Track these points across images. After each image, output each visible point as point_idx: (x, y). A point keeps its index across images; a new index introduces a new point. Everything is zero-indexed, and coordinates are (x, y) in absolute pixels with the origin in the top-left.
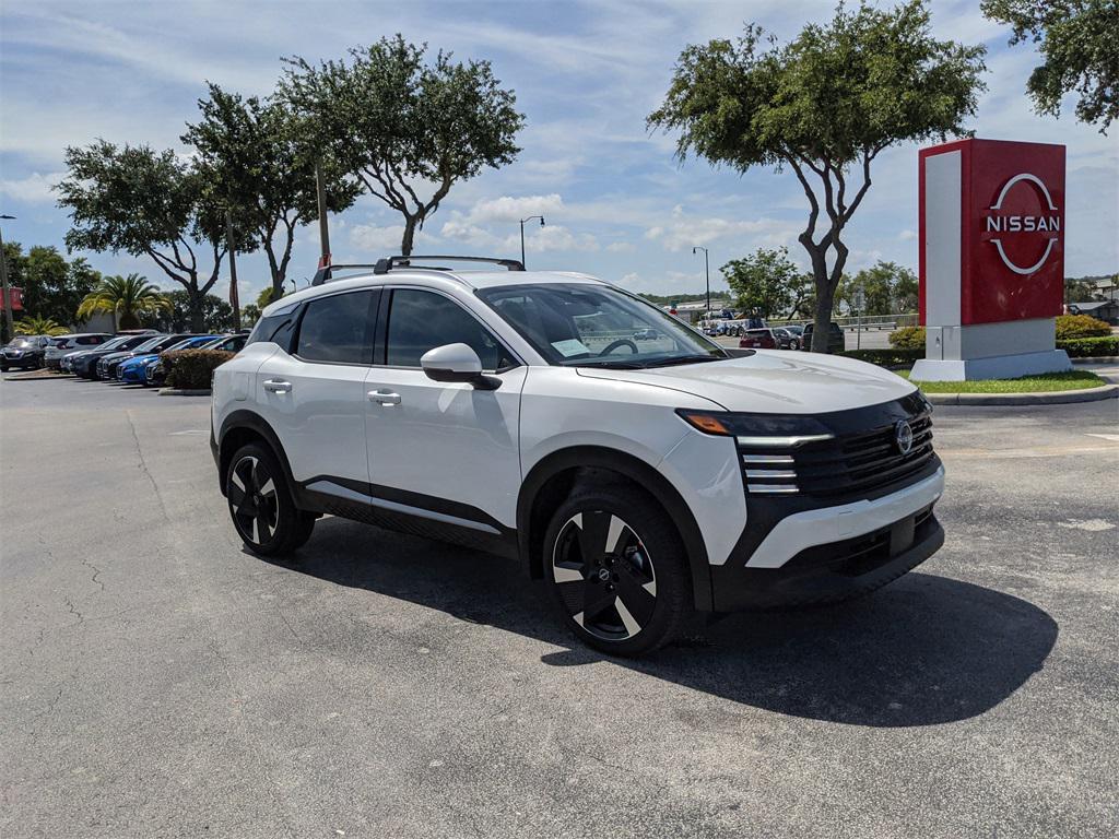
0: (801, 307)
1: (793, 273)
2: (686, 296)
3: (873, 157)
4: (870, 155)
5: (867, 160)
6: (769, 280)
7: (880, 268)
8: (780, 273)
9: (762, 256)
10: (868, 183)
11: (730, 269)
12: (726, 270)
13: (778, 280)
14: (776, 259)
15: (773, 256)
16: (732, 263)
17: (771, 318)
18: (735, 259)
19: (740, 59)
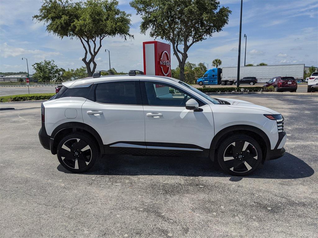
0: (59, 78)
1: (56, 68)
2: (12, 73)
3: (102, 39)
4: (102, 38)
5: (101, 40)
6: (49, 70)
7: (82, 68)
8: (53, 68)
9: (46, 62)
10: (101, 46)
11: (36, 66)
12: (34, 66)
13: (52, 70)
14: (51, 63)
15: (50, 62)
16: (36, 64)
17: (51, 81)
18: (37, 63)
19: (64, 4)
